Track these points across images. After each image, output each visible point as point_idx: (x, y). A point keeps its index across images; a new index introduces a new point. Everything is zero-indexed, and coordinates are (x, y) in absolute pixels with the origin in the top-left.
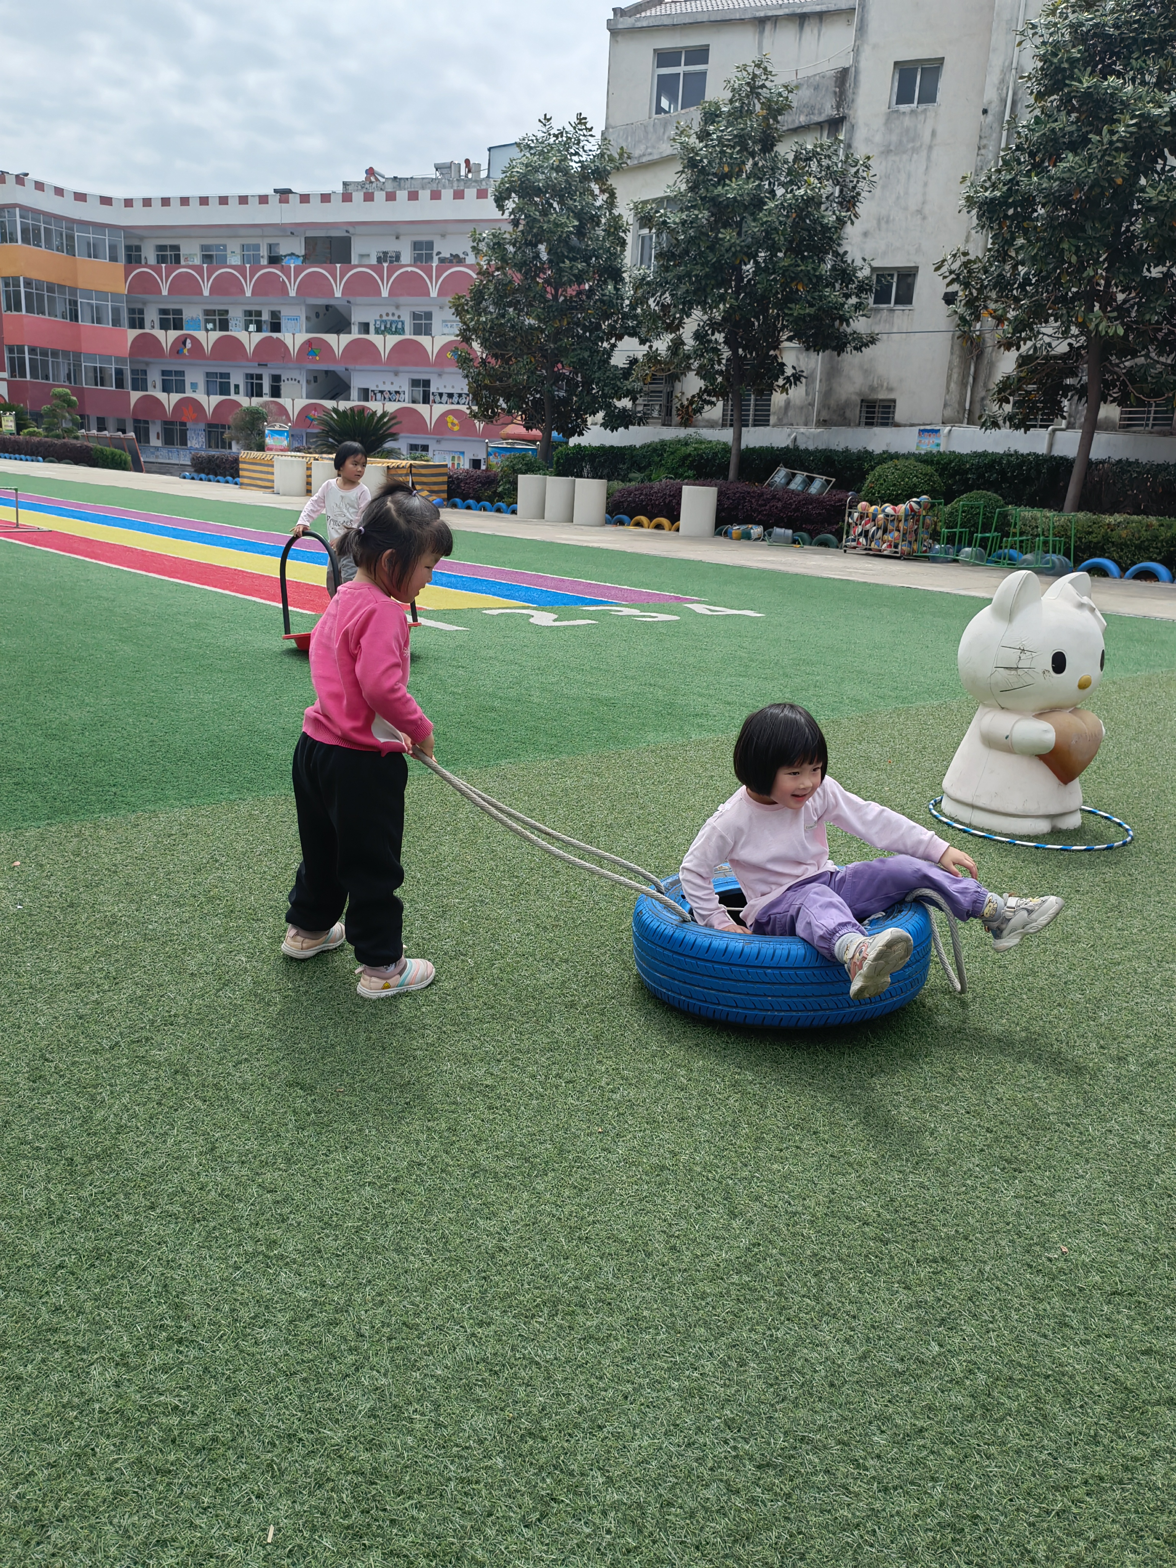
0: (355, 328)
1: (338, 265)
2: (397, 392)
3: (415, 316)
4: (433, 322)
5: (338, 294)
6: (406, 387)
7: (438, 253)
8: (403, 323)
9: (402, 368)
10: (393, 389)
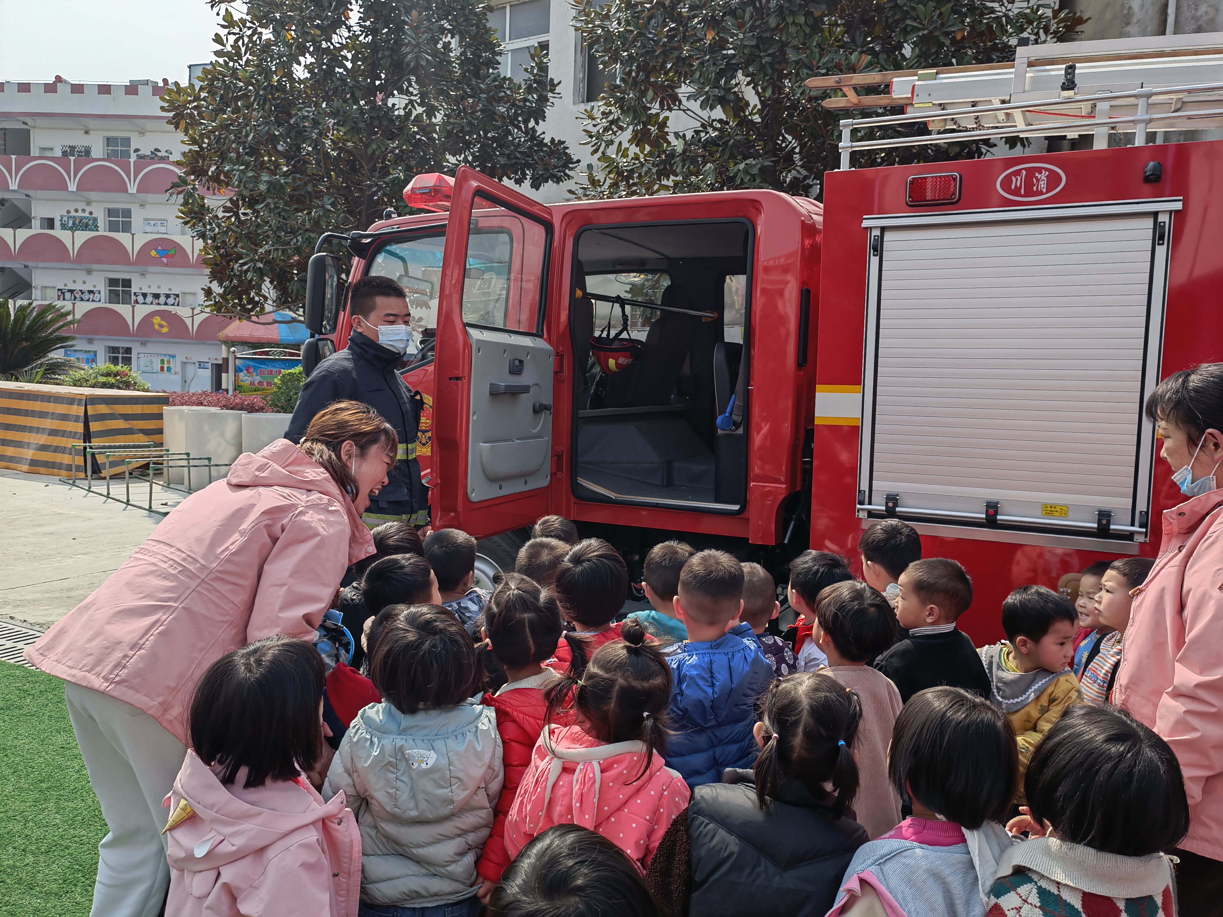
0: (36, 223)
1: (14, 157)
2: (90, 292)
3: (111, 212)
4: (132, 220)
5: (13, 186)
6: (102, 287)
7: (137, 150)
8: (95, 220)
9: (95, 266)
10: (85, 288)
